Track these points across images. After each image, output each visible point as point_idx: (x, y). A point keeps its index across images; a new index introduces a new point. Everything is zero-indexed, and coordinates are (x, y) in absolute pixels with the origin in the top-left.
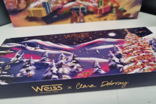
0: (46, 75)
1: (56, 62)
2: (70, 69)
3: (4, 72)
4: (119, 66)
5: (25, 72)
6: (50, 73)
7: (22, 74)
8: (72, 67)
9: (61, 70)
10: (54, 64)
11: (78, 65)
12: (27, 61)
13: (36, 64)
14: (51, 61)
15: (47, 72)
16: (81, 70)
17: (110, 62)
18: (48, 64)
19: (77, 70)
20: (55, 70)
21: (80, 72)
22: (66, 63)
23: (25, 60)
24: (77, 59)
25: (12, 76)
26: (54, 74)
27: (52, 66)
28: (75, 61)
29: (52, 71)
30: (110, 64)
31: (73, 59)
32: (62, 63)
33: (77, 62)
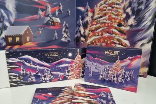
0: (40, 81)
1: (43, 74)
2: (49, 78)
3: (21, 80)
4: (67, 76)
5: (31, 80)
6: (41, 80)
7: (30, 81)
8: (50, 77)
9: (46, 79)
10: (43, 76)
11: (52, 76)
12: (29, 74)
13: (34, 75)
14: (41, 74)
15: (40, 80)
16: (53, 78)
17: (64, 75)
18: (40, 76)
19: (52, 78)
20: (43, 78)
21: (53, 80)
22: (48, 75)
23: (28, 73)
24: (52, 73)
25: (26, 82)
26: (43, 80)
27: (42, 77)
28: (51, 74)
29: (42, 79)
30: (64, 76)
31: (50, 73)
32: (46, 75)
33: (52, 75)
